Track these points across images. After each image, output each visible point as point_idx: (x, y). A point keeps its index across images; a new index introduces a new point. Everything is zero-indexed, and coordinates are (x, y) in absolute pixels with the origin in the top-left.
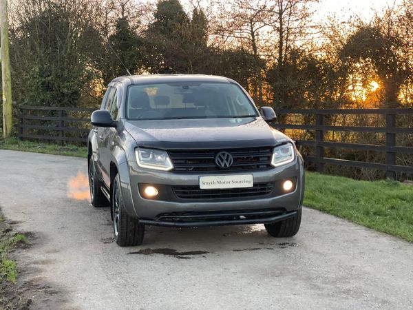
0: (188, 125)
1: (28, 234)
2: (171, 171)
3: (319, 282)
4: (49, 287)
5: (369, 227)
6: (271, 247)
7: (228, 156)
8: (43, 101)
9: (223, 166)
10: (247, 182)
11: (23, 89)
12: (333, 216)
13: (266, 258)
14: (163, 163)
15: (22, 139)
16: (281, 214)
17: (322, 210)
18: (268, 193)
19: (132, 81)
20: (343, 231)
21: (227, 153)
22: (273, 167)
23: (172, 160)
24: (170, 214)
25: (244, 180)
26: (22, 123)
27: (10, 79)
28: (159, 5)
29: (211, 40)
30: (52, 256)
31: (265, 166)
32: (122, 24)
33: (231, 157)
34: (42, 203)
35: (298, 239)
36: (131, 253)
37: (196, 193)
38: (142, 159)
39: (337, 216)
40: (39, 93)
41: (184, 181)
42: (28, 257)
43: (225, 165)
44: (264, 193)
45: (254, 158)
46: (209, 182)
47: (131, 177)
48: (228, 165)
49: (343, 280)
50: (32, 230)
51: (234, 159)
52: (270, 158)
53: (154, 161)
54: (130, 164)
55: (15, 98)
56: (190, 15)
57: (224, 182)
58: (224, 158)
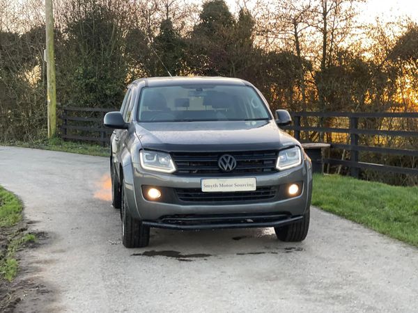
0: (196, 128)
1: (41, 234)
2: (174, 174)
3: (311, 288)
4: (42, 286)
5: (384, 233)
6: (276, 251)
7: (231, 159)
8: (86, 102)
9: (226, 169)
10: (250, 185)
11: (68, 90)
12: (350, 222)
14: (167, 165)
15: (65, 140)
16: (285, 218)
17: (341, 215)
18: (272, 196)
19: (147, 83)
20: (355, 236)
21: (230, 157)
22: (278, 171)
23: (175, 163)
24: (172, 216)
25: (247, 184)
26: (66, 124)
27: (55, 80)
28: (206, 6)
29: (258, 41)
30: (56, 256)
31: (269, 170)
32: (166, 25)
33: (234, 160)
34: (65, 204)
35: (307, 244)
36: (134, 255)
38: (146, 161)
39: (354, 221)
40: (82, 95)
41: (185, 183)
42: (33, 256)
43: (228, 168)
44: (268, 197)
45: (260, 161)
46: (211, 185)
47: (136, 179)
48: (231, 169)
49: (337, 285)
50: (46, 230)
51: (237, 162)
52: (275, 162)
53: (158, 163)
54: (135, 166)
55: (59, 99)
56: (237, 16)
57: (227, 186)
58: (228, 161)
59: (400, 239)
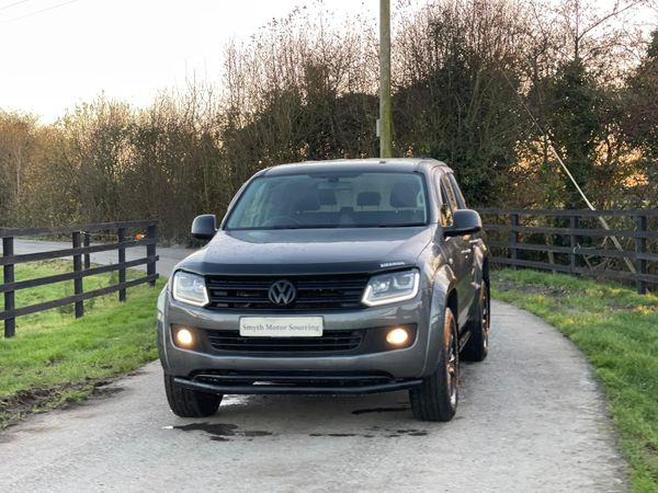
2: (208, 308)
7: (288, 287)
9: (278, 301)
14: (202, 296)
16: (386, 382)
21: (287, 283)
22: (364, 307)
25: (308, 326)
30: (69, 422)
31: (352, 305)
33: (293, 289)
43: (282, 301)
44: (347, 348)
45: (335, 291)
46: (254, 326)
48: (285, 301)
51: (298, 291)
53: (195, 292)
57: (277, 328)
58: (282, 290)
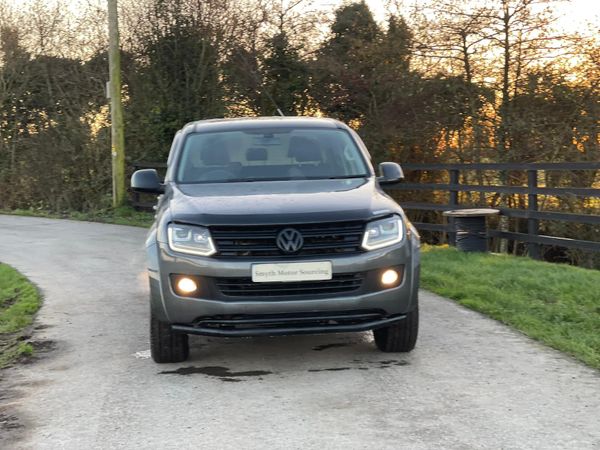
0: (254, 191)
1: (48, 345)
2: (214, 257)
4: (13, 419)
5: (536, 339)
6: (368, 366)
7: (296, 235)
9: (287, 248)
10: (321, 272)
11: (142, 138)
12: (494, 322)
13: (344, 383)
14: (205, 245)
15: (138, 209)
17: (484, 313)
18: (357, 287)
21: (294, 231)
22: (364, 251)
23: (216, 242)
24: (213, 318)
25: (319, 270)
27: (122, 125)
28: (340, 14)
29: (416, 63)
30: (52, 375)
31: (353, 250)
32: (280, 41)
33: (300, 237)
34: (101, 300)
35: (415, 356)
36: (164, 373)
37: (247, 288)
38: (176, 239)
39: (501, 322)
40: (161, 144)
41: (232, 271)
42: (21, 376)
43: (291, 248)
44: (350, 289)
45: (338, 237)
46: (265, 272)
48: (295, 248)
50: (57, 338)
51: (305, 239)
52: (360, 238)
53: (192, 242)
54: (162, 246)
56: (385, 27)
57: (289, 273)
58: (290, 238)
59: (556, 347)
